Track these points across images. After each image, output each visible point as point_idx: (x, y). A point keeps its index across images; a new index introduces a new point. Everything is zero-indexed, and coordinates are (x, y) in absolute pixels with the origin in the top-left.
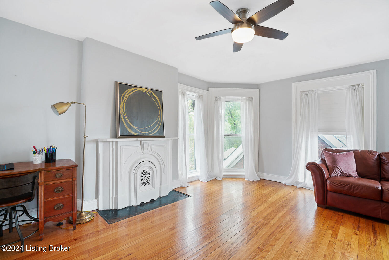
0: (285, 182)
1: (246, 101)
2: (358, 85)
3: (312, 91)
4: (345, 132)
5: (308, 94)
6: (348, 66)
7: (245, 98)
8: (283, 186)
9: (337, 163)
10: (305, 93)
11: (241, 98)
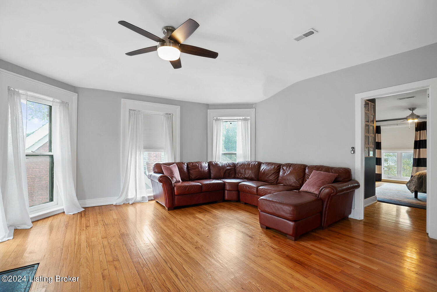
0: (116, 203)
1: (60, 106)
2: (170, 114)
3: (139, 111)
4: (163, 149)
5: (136, 113)
6: (164, 98)
7: (58, 100)
8: (114, 207)
9: (174, 173)
10: (133, 111)
11: (53, 100)
